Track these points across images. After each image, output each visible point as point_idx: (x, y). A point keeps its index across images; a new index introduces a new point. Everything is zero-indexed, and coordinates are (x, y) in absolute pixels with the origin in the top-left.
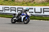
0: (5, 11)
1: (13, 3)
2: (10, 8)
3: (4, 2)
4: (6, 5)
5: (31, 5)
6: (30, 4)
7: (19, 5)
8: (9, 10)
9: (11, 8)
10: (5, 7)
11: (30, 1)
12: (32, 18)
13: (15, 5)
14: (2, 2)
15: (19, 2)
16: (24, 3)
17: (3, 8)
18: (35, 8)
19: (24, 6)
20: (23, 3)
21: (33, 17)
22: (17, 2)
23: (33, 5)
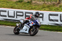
0: (17, 18)
1: (30, 5)
2: (24, 13)
3: (16, 4)
4: (19, 9)
5: (55, 10)
6: (54, 8)
7: (37, 9)
8: (22, 16)
9: (26, 13)
10: (17, 12)
11: (53, 4)
12: (57, 29)
13: (32, 8)
14: (14, 4)
15: (38, 5)
16: (45, 6)
17: (14, 13)
18: (61, 15)
19: (45, 10)
20: (43, 6)
21: (57, 27)
22: (35, 4)
23: (59, 10)
